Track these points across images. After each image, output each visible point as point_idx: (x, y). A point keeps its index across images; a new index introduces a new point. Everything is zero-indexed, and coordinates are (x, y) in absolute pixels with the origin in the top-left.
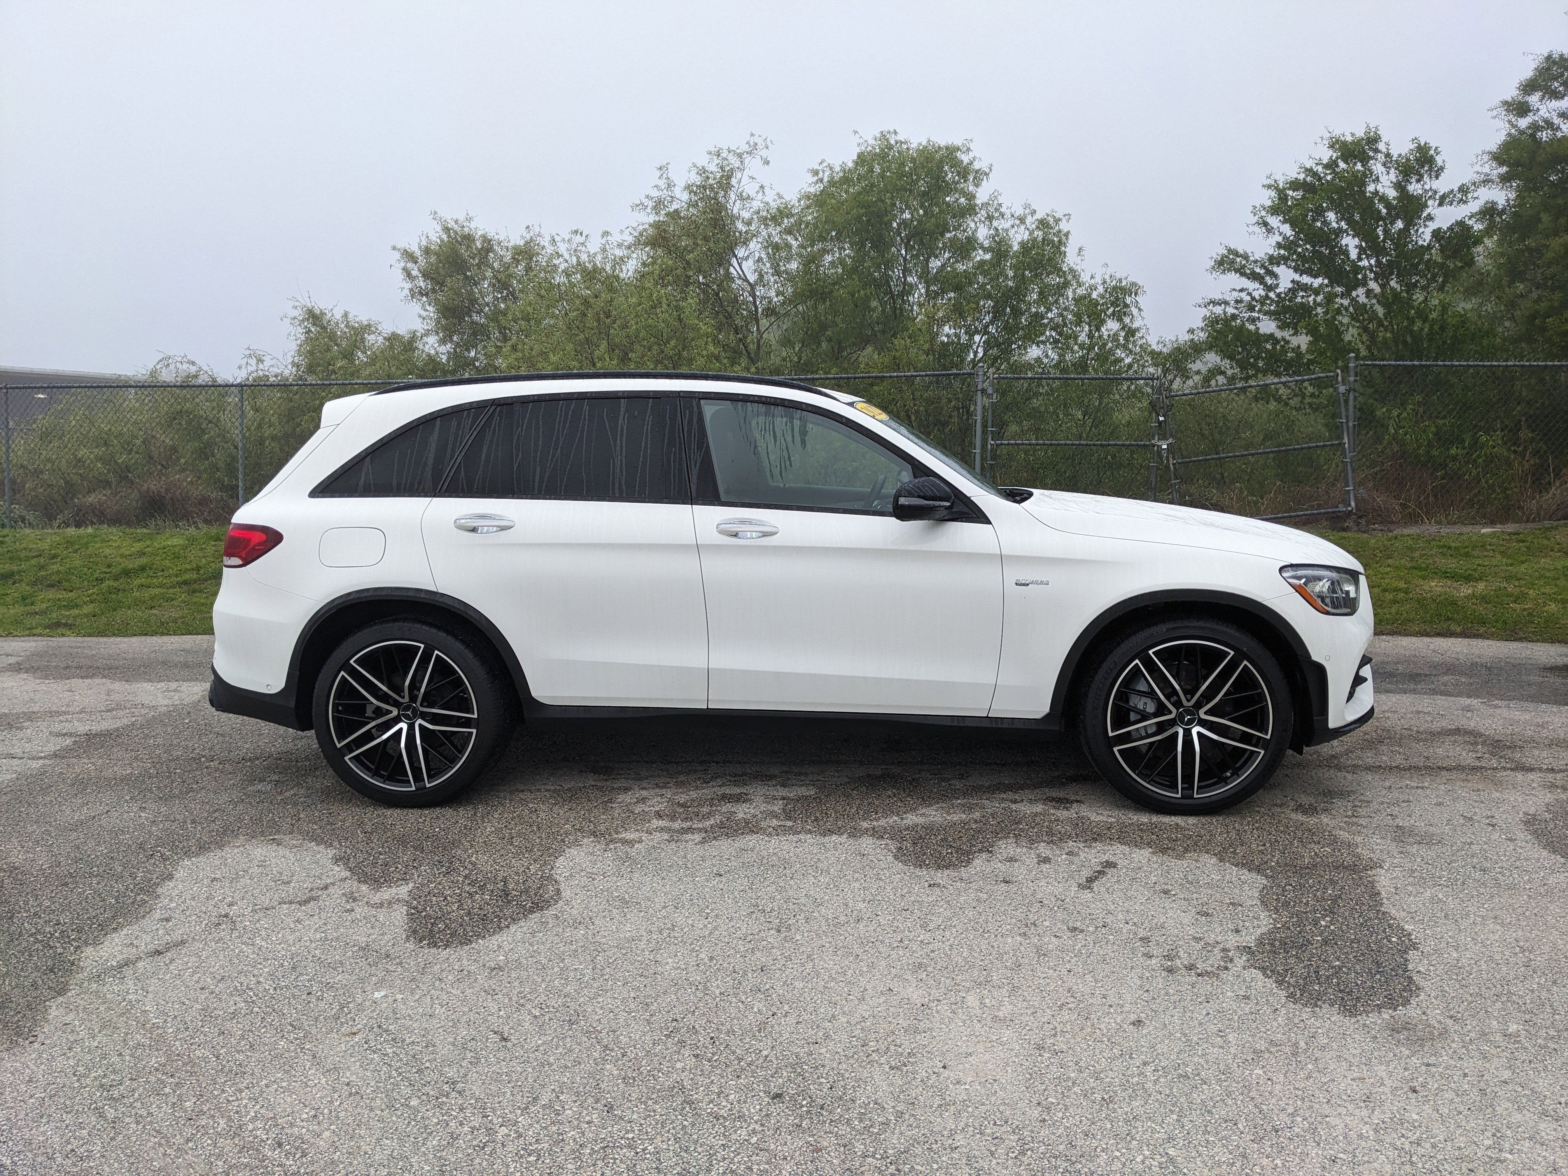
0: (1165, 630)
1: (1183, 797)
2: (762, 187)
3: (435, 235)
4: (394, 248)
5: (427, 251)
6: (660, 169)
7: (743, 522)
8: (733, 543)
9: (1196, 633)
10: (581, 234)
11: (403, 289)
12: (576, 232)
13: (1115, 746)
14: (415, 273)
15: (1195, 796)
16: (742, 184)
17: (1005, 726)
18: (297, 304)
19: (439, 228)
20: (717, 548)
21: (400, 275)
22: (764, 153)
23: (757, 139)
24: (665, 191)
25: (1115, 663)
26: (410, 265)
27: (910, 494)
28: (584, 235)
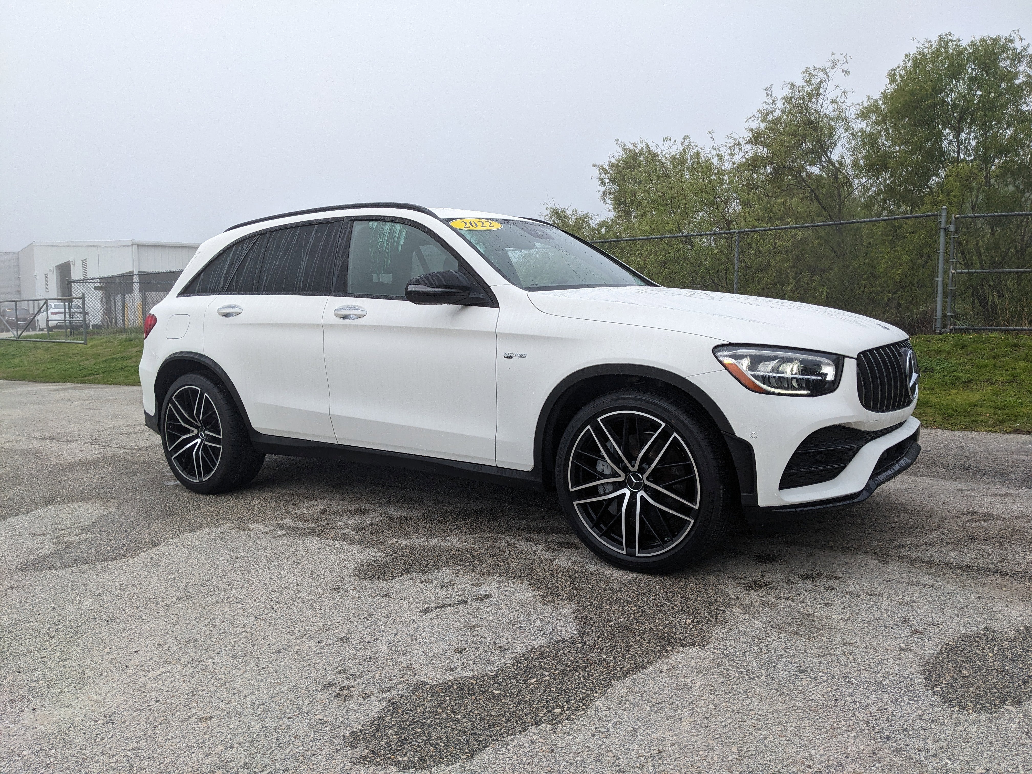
0: (609, 400)
1: (627, 554)
2: (844, 92)
3: (618, 154)
4: (594, 166)
5: (612, 165)
6: (766, 89)
7: (351, 308)
8: (344, 323)
9: (634, 404)
10: (670, 139)
11: (599, 191)
12: (667, 139)
13: (575, 500)
14: (606, 180)
15: (637, 555)
16: (827, 92)
17: (507, 475)
18: (548, 206)
19: (620, 150)
20: (332, 327)
21: (597, 183)
22: (845, 67)
23: (836, 57)
24: (771, 105)
25: (573, 427)
26: (603, 175)
27: (417, 282)
28: (673, 140)
